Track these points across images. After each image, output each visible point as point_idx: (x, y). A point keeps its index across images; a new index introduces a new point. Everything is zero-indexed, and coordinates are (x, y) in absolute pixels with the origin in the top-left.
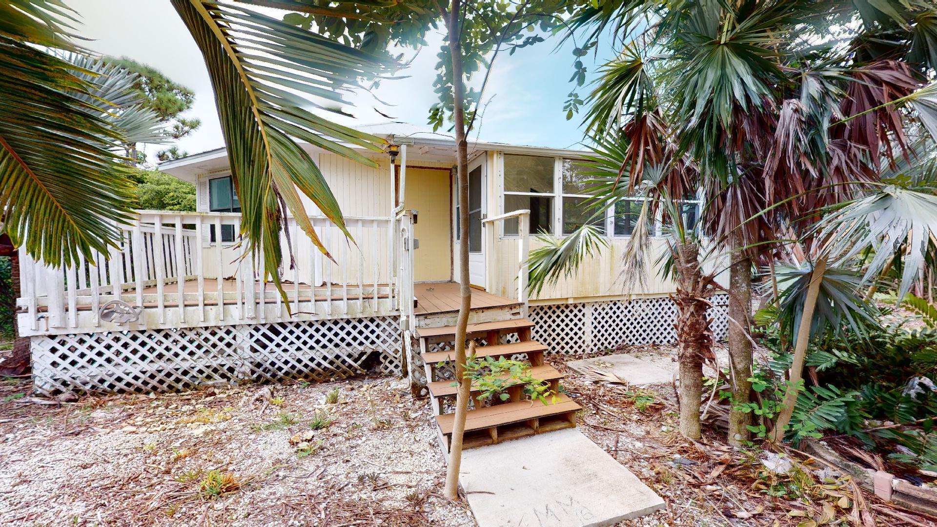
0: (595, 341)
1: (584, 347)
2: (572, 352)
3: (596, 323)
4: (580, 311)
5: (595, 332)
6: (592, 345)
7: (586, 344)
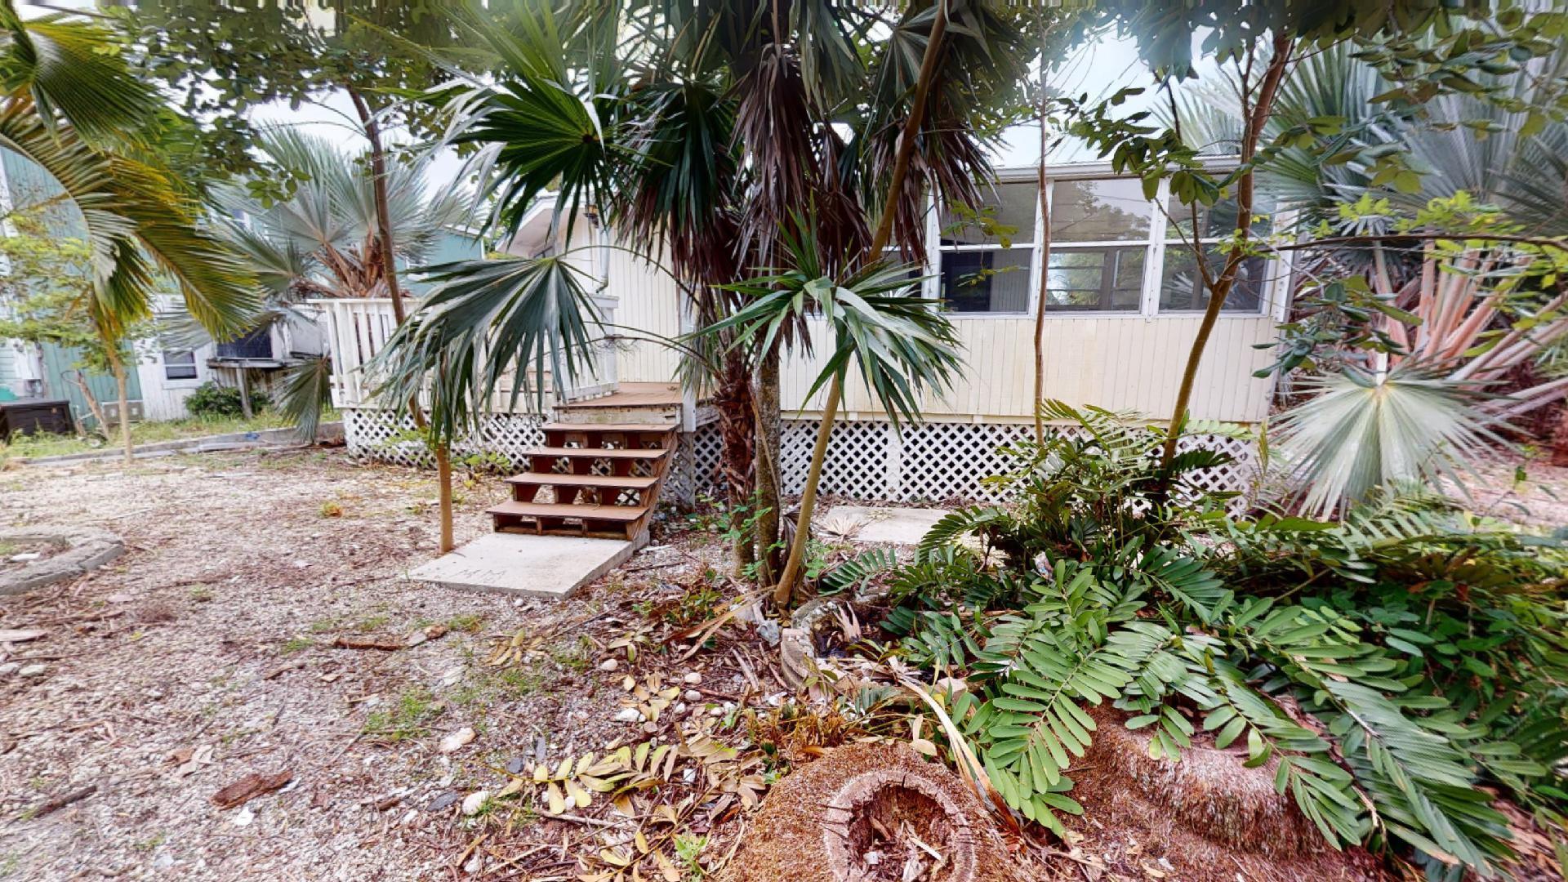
0: (907, 484)
1: (884, 490)
2: (864, 495)
3: (907, 456)
4: (879, 434)
5: (907, 470)
6: (900, 490)
7: (889, 486)
